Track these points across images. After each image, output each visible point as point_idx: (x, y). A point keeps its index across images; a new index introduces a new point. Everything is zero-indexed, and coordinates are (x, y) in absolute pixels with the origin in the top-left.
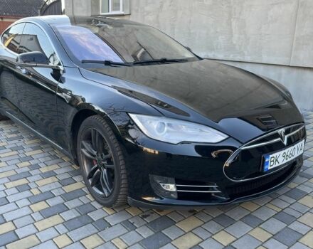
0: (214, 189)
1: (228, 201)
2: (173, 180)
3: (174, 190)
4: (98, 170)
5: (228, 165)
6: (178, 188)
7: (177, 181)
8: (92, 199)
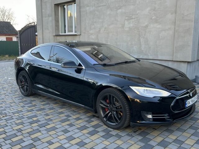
0: (166, 116)
1: (172, 121)
2: (151, 113)
3: (151, 117)
4: (110, 113)
5: (173, 105)
6: (153, 116)
7: (153, 114)
8: (107, 127)
